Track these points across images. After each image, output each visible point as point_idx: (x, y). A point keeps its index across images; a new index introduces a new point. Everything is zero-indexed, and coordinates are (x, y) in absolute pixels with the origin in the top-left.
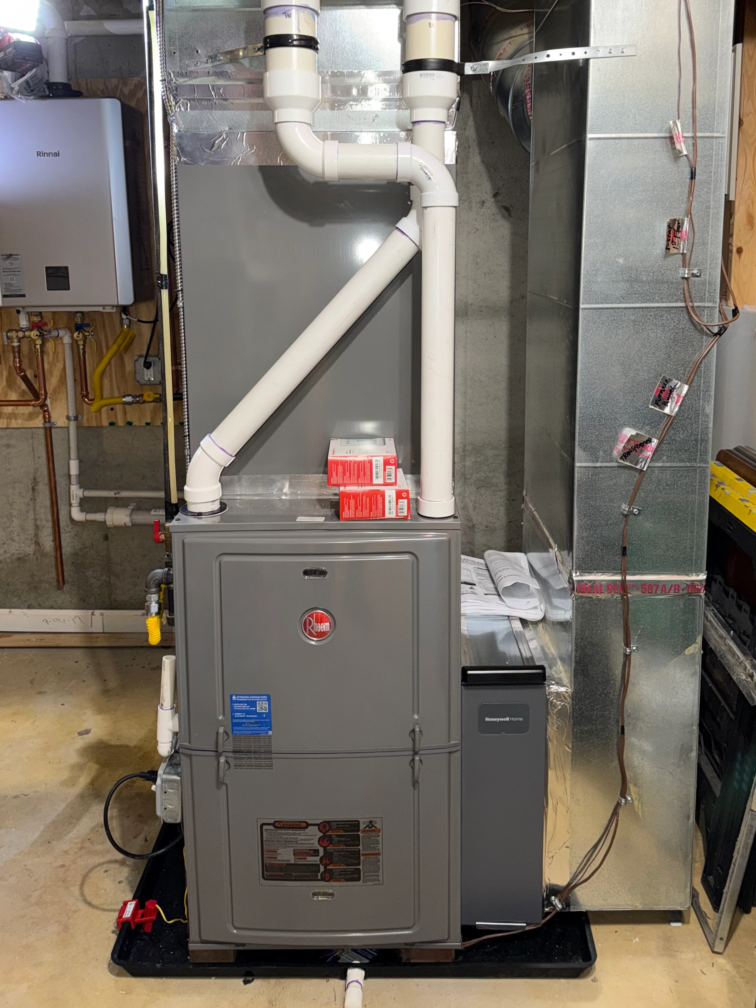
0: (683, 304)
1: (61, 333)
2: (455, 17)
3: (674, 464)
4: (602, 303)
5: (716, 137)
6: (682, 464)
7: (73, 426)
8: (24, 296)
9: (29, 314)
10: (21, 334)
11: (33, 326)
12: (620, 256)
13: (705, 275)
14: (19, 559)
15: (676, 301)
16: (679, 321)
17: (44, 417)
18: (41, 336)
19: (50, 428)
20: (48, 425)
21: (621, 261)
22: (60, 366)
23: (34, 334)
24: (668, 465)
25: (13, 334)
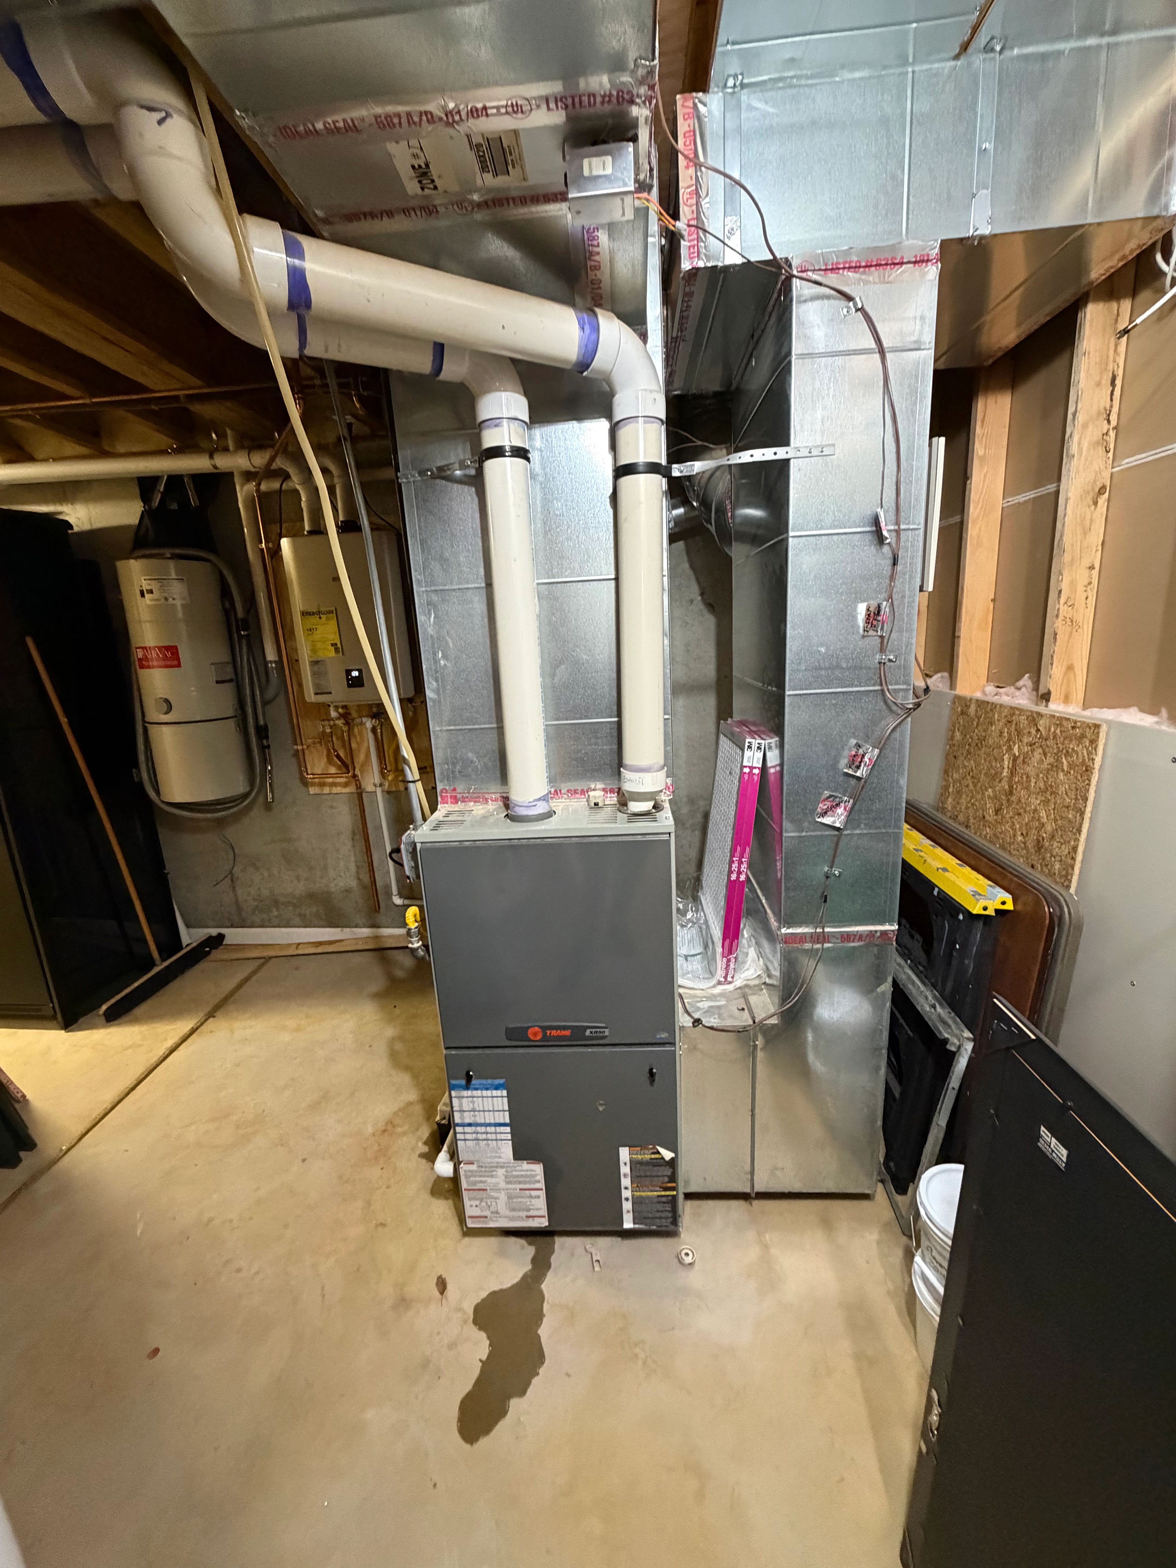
0: (878, 688)
1: (364, 720)
2: (661, 420)
3: (872, 831)
4: (806, 689)
5: (912, 529)
6: (878, 831)
7: (379, 790)
8: (330, 693)
9: (336, 708)
10: (332, 723)
11: (342, 716)
12: (822, 645)
13: (900, 660)
14: (346, 891)
15: (874, 685)
16: (876, 702)
17: (356, 785)
18: (347, 723)
19: (361, 794)
20: (359, 791)
21: (823, 650)
22: (366, 745)
23: (340, 723)
24: (865, 832)
25: (326, 723)
